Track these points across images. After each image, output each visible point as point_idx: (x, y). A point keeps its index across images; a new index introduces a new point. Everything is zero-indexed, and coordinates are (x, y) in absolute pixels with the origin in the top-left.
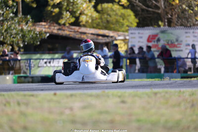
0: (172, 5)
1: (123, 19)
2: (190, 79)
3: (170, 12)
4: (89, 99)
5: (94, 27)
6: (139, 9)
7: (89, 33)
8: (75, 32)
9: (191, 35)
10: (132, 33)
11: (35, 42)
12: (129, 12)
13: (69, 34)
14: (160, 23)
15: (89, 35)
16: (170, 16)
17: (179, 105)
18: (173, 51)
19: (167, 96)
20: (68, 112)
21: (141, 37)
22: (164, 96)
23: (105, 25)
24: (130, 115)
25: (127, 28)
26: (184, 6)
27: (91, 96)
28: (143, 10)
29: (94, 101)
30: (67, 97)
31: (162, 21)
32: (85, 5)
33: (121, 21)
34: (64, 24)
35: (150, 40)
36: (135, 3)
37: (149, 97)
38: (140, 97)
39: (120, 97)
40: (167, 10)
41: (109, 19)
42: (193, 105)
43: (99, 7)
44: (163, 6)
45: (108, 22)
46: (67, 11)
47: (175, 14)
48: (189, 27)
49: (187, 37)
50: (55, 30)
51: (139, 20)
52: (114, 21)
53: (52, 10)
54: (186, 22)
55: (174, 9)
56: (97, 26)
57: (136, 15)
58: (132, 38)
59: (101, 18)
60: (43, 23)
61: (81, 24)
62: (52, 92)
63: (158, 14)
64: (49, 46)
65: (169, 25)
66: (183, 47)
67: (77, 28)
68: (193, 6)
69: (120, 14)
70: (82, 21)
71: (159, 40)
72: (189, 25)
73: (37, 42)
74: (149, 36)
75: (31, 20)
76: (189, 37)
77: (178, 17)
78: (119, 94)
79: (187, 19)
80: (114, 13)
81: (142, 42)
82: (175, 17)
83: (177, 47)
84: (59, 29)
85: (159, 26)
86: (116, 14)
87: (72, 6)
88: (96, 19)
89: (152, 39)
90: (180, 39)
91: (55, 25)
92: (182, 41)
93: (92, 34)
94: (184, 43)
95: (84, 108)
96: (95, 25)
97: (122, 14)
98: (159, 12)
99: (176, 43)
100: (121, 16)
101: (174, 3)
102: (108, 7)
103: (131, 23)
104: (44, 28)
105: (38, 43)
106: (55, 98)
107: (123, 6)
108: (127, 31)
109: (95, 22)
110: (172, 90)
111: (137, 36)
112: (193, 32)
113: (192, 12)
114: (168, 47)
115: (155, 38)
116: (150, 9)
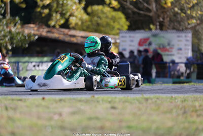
0: (164, 8)
1: (114, 22)
2: (182, 85)
3: (162, 15)
4: (79, 105)
5: (84, 30)
6: (130, 11)
7: (78, 36)
8: (64, 34)
9: (183, 39)
10: (123, 37)
11: (24, 45)
12: (120, 15)
13: (58, 37)
14: (152, 26)
15: (79, 38)
16: (161, 19)
17: (171, 111)
18: (165, 55)
19: (159, 102)
20: (56, 117)
21: (132, 41)
22: (156, 101)
23: (95, 27)
24: (121, 121)
25: (118, 31)
26: (176, 9)
27: (80, 101)
28: (134, 13)
29: (83, 107)
30: (56, 102)
31: (154, 24)
32: (74, 7)
33: (112, 23)
34: (54, 27)
35: (141, 43)
36: (126, 5)
37: (140, 103)
38: (131, 103)
39: (110, 102)
40: (159, 13)
41: (99, 21)
42: (185, 112)
43: (89, 10)
44: (155, 9)
45: (98, 24)
46: (57, 12)
47: (167, 17)
48: (180, 30)
49: (179, 41)
50: (44, 32)
51: (130, 22)
52: (105, 23)
53: (42, 11)
54: (178, 26)
55: (166, 12)
56: (88, 29)
57: (127, 18)
58: (123, 41)
59: (91, 21)
60: (32, 25)
61: (71, 26)
62: (41, 97)
63: (150, 17)
64: (38, 49)
65: (161, 29)
66: (174, 51)
67: (66, 31)
68: (186, 9)
69: (110, 16)
70: (71, 24)
71: (150, 44)
72: (181, 28)
73: (25, 44)
74: (141, 40)
75: (19, 22)
76: (181, 41)
77: (171, 21)
78: (110, 100)
79: (179, 23)
80: (105, 16)
81: (134, 46)
82: (167, 21)
83: (168, 51)
84: (48, 32)
85: (150, 29)
86: (107, 17)
87: (62, 7)
88: (86, 21)
89: (143, 42)
90: (172, 43)
91: (44, 27)
92: (173, 45)
93: (82, 37)
94: (176, 47)
95: (74, 113)
96: (85, 28)
97: (112, 16)
98: (151, 14)
99: (168, 47)
100: (111, 19)
101: (165, 6)
102: (98, 10)
103: (122, 26)
104: (33, 31)
105: (27, 46)
106: (43, 103)
107: (114, 9)
108: (118, 34)
109: (85, 24)
110: (164, 96)
111: (128, 39)
112: (186, 36)
113: (184, 15)
114: (159, 51)
115: (146, 42)
116: (142, 12)
